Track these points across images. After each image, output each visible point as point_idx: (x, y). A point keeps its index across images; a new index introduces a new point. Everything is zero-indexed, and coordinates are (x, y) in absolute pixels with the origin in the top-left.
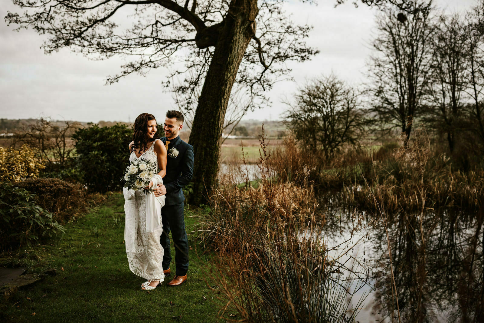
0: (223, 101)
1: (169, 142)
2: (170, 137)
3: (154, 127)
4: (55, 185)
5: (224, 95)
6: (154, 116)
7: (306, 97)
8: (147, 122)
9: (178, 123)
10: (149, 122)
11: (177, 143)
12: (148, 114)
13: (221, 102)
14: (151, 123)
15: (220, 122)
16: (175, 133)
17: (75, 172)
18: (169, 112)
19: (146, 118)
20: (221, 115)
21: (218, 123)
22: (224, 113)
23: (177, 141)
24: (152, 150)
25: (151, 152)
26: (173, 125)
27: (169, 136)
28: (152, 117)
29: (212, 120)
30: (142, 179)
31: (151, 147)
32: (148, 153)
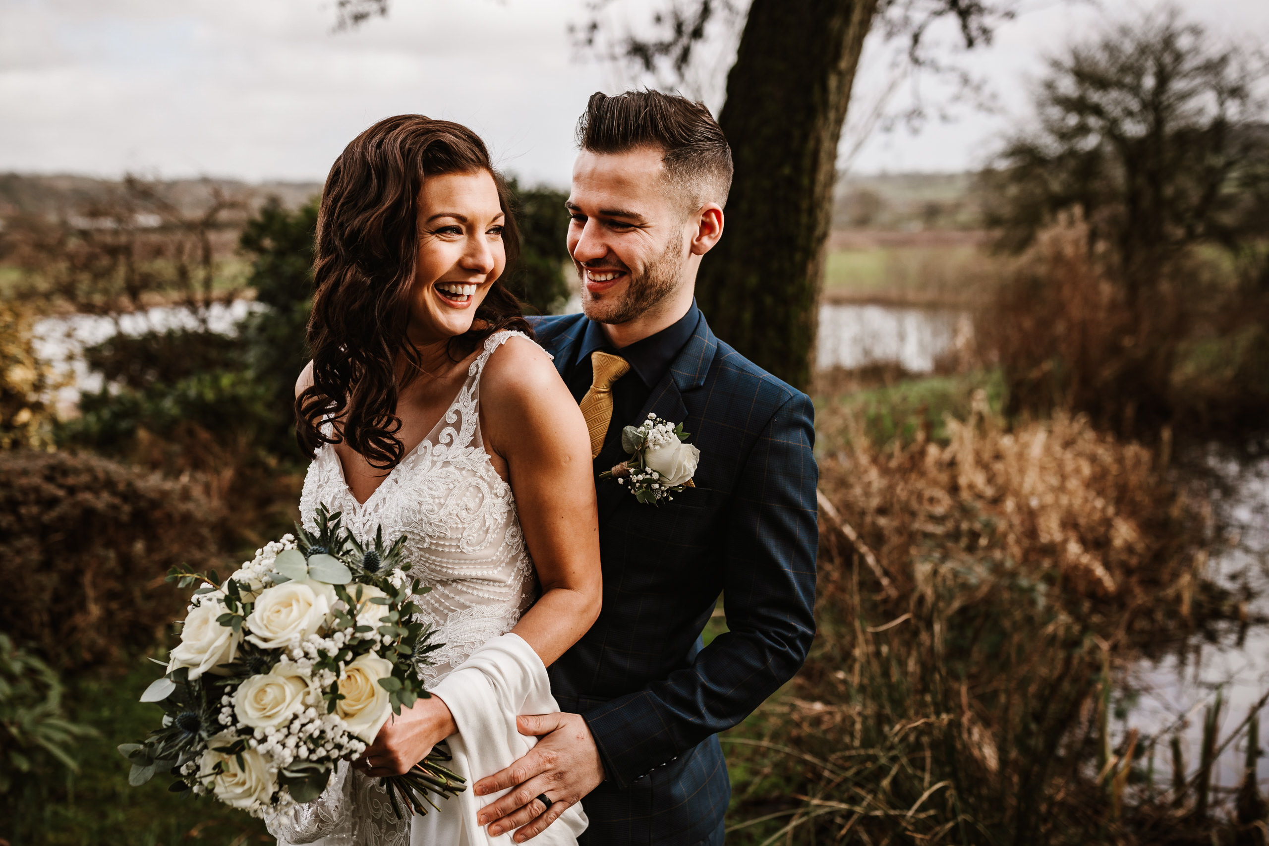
0: (833, 82)
1: (619, 364)
2: (623, 319)
3: (481, 235)
4: (72, 491)
5: (837, 56)
6: (477, 143)
7: (1068, 86)
8: (417, 187)
9: (677, 189)
10: (435, 187)
11: (683, 374)
12: (425, 121)
13: (825, 89)
14: (448, 198)
15: (822, 177)
16: (661, 273)
17: (233, 385)
18: (598, 103)
19: (407, 154)
20: (826, 144)
21: (813, 181)
22: (836, 138)
23: (681, 351)
24: (466, 435)
25: (458, 450)
26: (634, 207)
27: (611, 304)
28: (463, 146)
29: (787, 171)
30: (258, 734)
31: (458, 413)
32: (434, 463)
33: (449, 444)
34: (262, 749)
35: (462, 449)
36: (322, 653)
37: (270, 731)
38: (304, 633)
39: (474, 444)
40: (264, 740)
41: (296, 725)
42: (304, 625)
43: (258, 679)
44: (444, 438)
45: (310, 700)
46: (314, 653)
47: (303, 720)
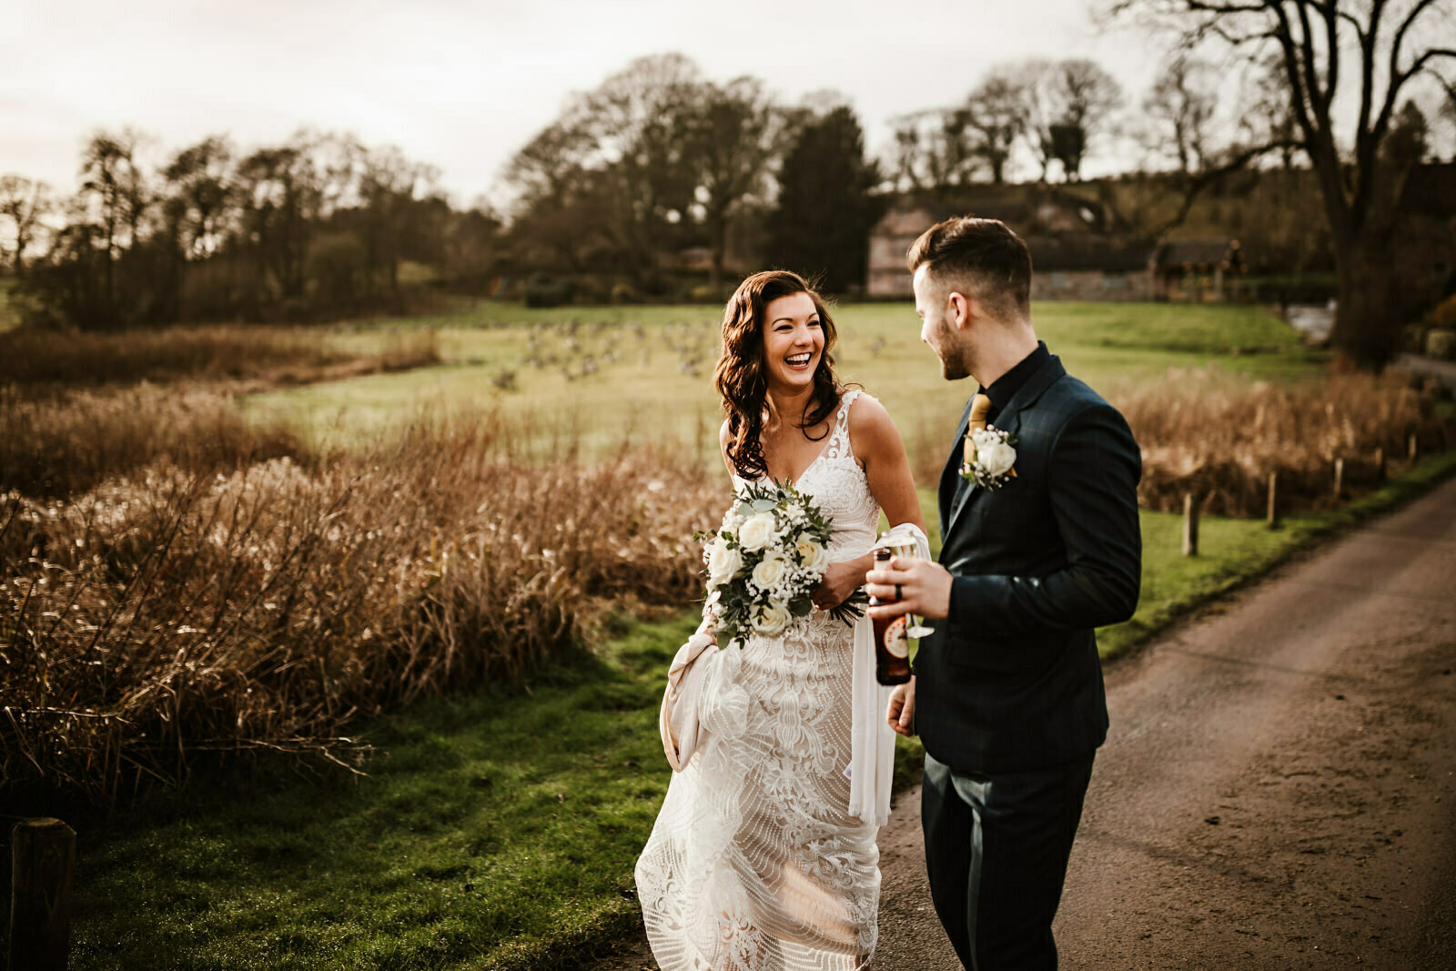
14: (781, 310)
24: (843, 451)
30: (772, 590)
31: (837, 439)
32: (829, 469)
33: (836, 457)
34: (777, 596)
35: (843, 459)
36: (782, 538)
37: (777, 586)
38: (770, 536)
39: (848, 455)
40: (776, 591)
41: (787, 578)
42: (767, 531)
43: (759, 566)
44: (831, 453)
45: (787, 564)
46: (781, 541)
47: (788, 575)
